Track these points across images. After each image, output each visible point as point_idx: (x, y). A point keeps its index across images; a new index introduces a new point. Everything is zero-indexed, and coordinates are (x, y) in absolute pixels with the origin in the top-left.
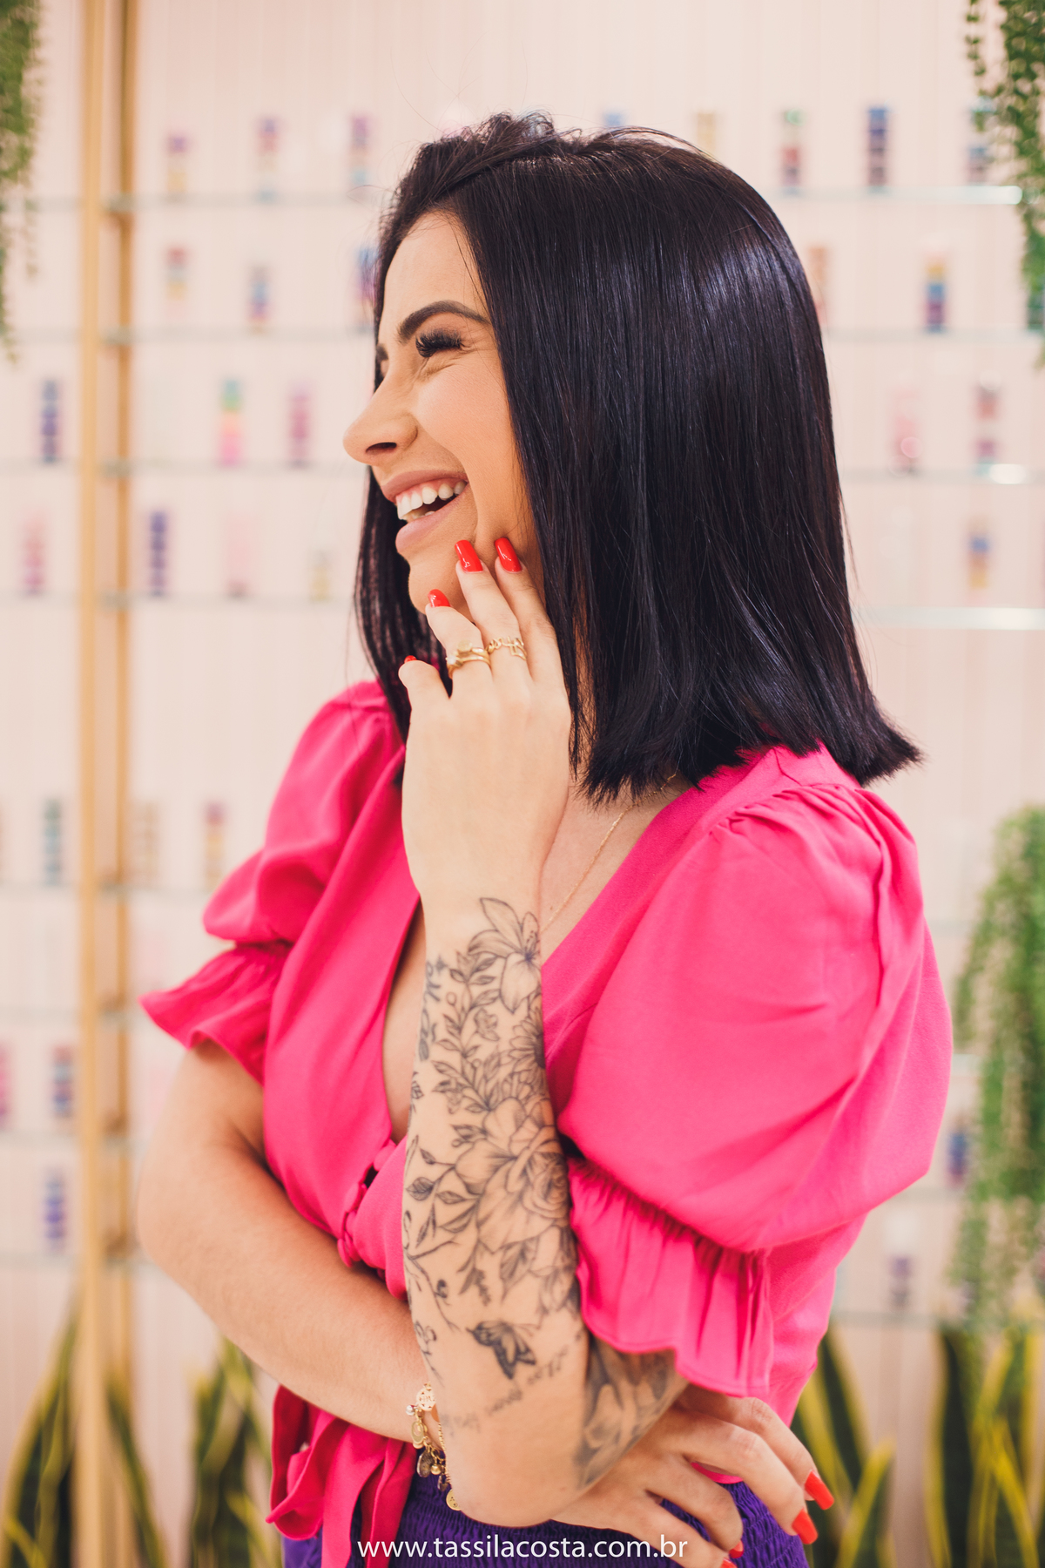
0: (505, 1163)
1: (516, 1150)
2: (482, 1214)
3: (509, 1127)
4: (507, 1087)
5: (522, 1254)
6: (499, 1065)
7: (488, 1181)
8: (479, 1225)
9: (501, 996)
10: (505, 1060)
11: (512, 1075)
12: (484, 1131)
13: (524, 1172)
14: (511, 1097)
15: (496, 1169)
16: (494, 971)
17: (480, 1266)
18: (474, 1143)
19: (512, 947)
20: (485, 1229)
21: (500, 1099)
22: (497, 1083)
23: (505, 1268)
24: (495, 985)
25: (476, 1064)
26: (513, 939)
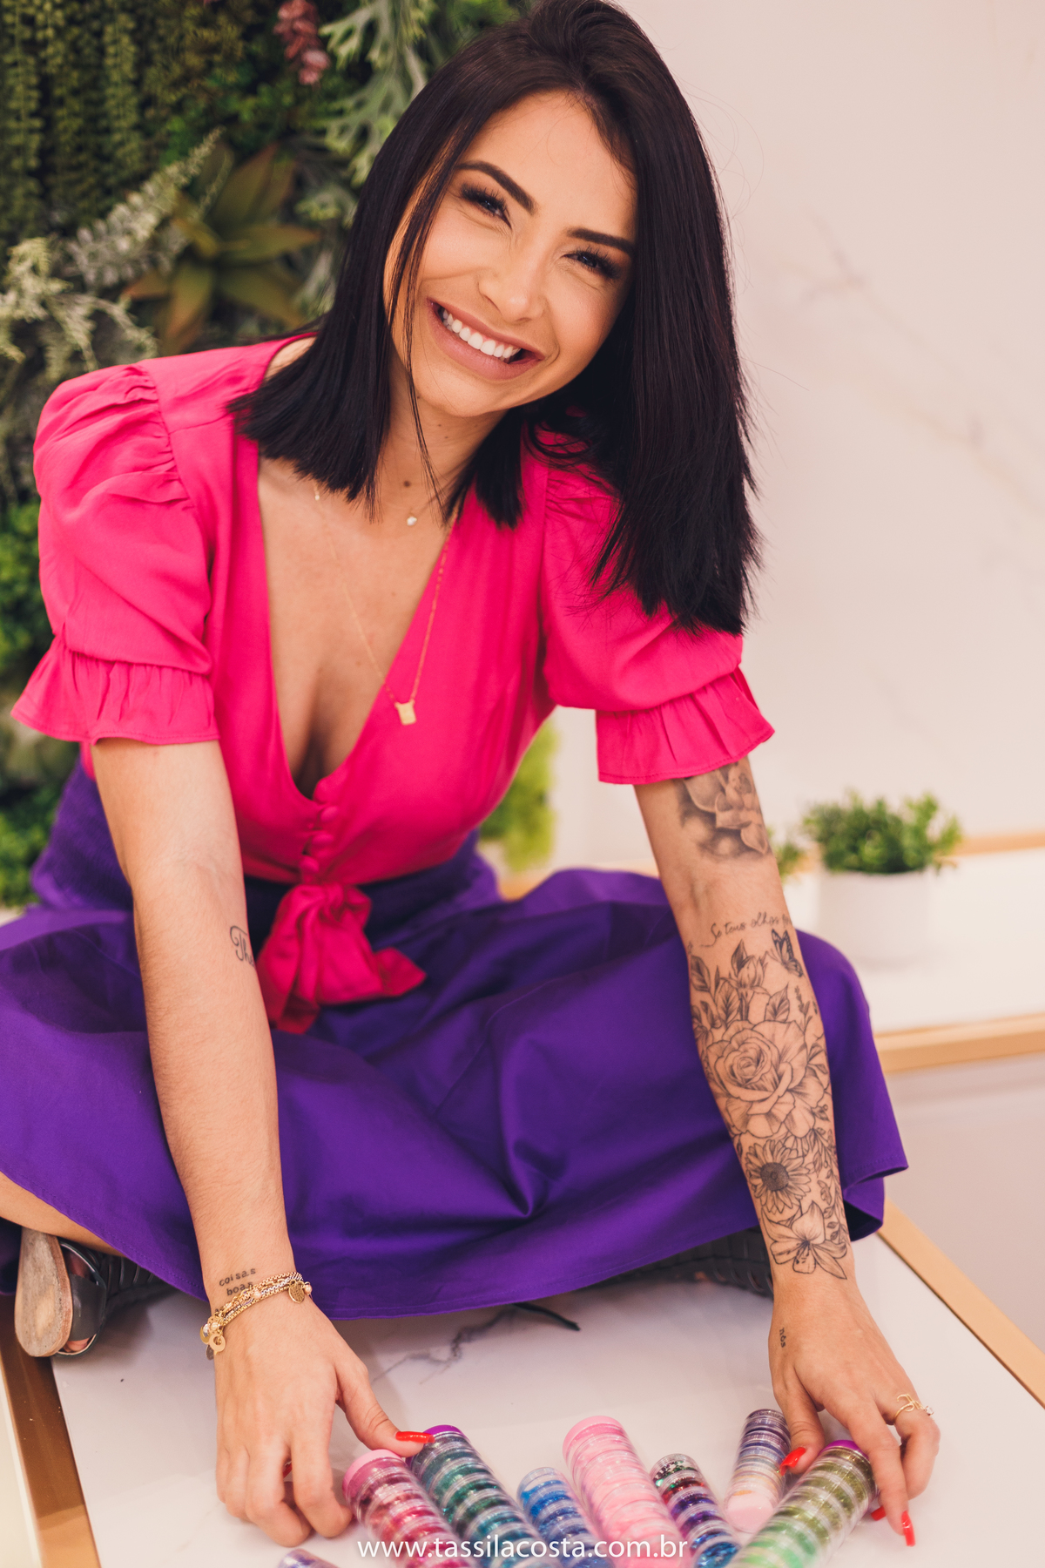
0: (795, 1088)
1: (788, 1097)
2: (804, 1053)
3: (797, 1115)
4: (806, 1147)
5: (775, 1013)
6: (814, 1163)
7: (804, 1077)
8: (805, 1046)
9: (822, 1213)
10: (811, 1166)
11: (804, 1156)
12: (813, 1114)
13: (780, 1078)
14: (801, 1139)
15: (801, 1084)
16: (829, 1232)
17: (802, 1016)
18: (817, 1106)
19: (822, 1249)
20: (801, 1042)
21: (808, 1137)
22: (812, 1150)
23: (787, 1007)
24: (827, 1222)
25: (826, 1164)
26: (820, 1253)
